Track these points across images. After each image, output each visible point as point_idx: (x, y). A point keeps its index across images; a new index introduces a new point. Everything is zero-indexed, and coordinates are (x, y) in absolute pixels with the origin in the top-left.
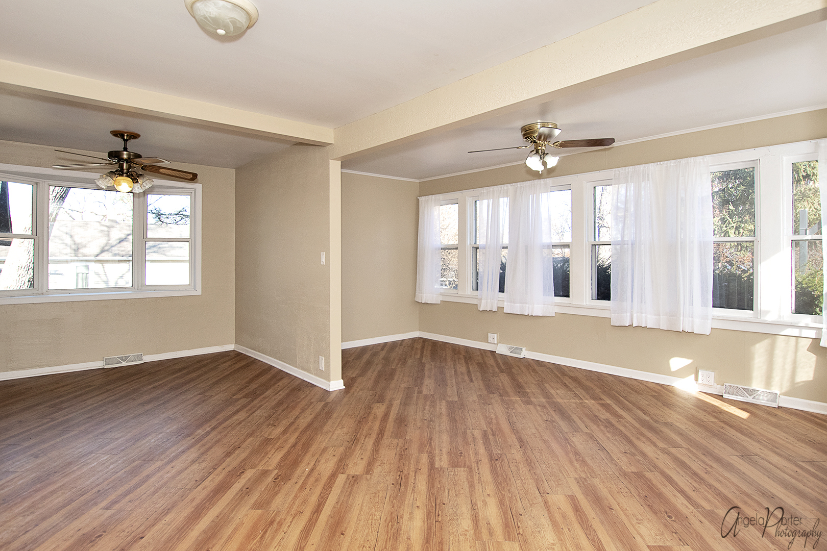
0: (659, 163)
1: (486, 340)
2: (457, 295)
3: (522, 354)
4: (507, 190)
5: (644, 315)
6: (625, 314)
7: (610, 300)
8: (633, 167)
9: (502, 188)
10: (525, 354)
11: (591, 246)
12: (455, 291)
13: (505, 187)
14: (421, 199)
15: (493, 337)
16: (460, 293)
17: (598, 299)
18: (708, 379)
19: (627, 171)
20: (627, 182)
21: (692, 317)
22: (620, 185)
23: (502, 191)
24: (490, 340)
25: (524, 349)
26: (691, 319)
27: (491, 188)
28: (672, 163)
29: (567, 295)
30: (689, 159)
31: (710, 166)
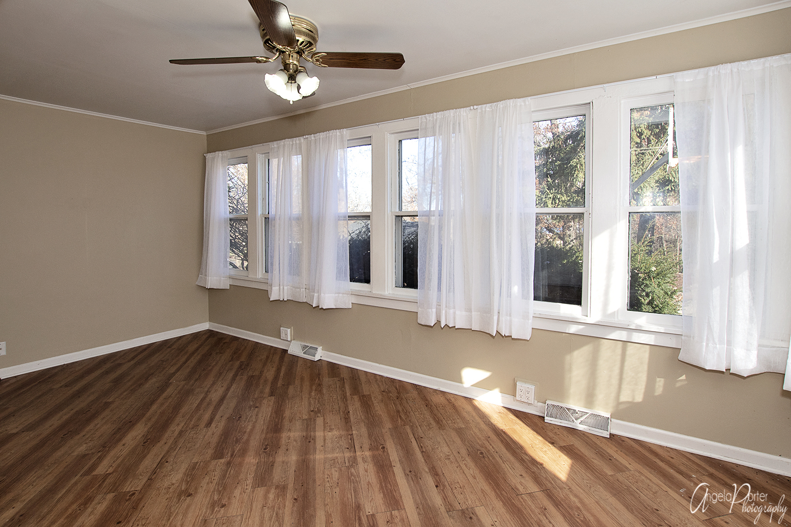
0: (472, 107)
1: (278, 336)
2: (246, 278)
3: (316, 355)
4: (300, 144)
5: (452, 311)
6: (430, 310)
7: (417, 288)
8: (442, 112)
9: (294, 142)
10: (321, 355)
11: (394, 217)
12: (245, 273)
13: (296, 140)
14: (209, 156)
15: (287, 332)
16: (251, 276)
17: (404, 287)
18: (527, 395)
19: (435, 118)
20: (434, 135)
21: (510, 316)
22: (428, 138)
23: (294, 146)
24: (283, 336)
25: (320, 349)
26: (508, 318)
27: (282, 142)
28: (487, 108)
29: (367, 281)
30: (508, 101)
31: (532, 112)
